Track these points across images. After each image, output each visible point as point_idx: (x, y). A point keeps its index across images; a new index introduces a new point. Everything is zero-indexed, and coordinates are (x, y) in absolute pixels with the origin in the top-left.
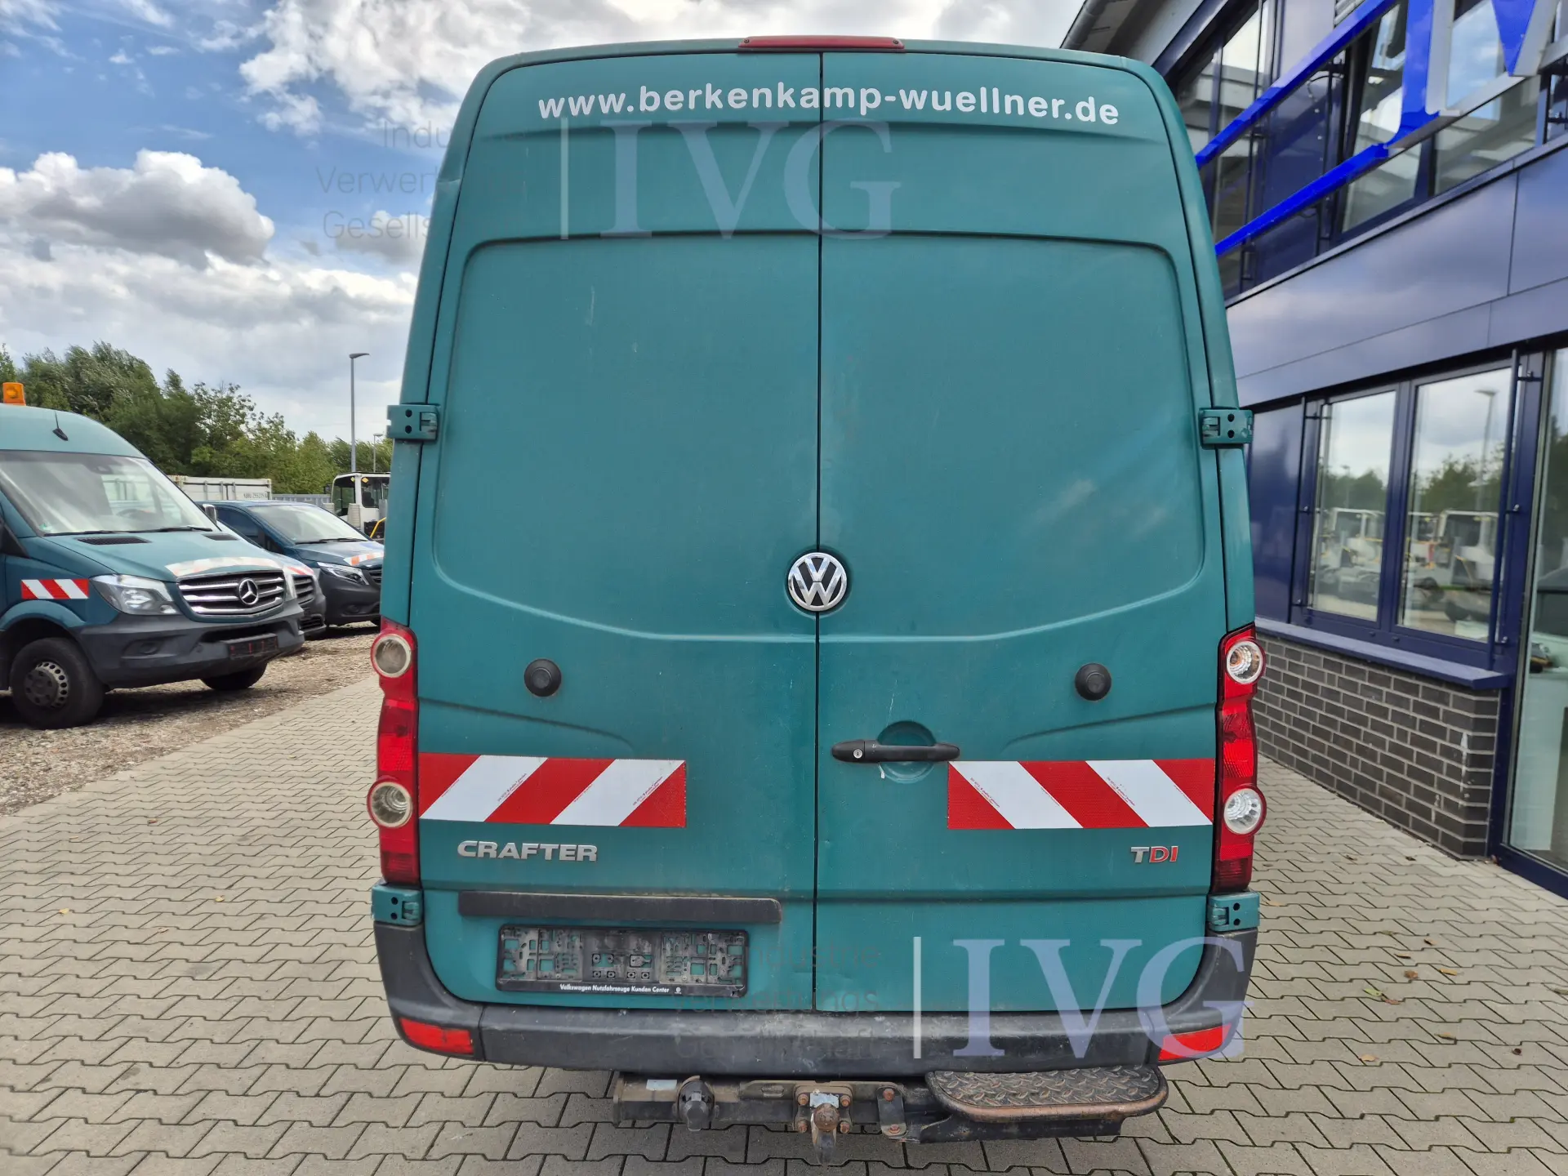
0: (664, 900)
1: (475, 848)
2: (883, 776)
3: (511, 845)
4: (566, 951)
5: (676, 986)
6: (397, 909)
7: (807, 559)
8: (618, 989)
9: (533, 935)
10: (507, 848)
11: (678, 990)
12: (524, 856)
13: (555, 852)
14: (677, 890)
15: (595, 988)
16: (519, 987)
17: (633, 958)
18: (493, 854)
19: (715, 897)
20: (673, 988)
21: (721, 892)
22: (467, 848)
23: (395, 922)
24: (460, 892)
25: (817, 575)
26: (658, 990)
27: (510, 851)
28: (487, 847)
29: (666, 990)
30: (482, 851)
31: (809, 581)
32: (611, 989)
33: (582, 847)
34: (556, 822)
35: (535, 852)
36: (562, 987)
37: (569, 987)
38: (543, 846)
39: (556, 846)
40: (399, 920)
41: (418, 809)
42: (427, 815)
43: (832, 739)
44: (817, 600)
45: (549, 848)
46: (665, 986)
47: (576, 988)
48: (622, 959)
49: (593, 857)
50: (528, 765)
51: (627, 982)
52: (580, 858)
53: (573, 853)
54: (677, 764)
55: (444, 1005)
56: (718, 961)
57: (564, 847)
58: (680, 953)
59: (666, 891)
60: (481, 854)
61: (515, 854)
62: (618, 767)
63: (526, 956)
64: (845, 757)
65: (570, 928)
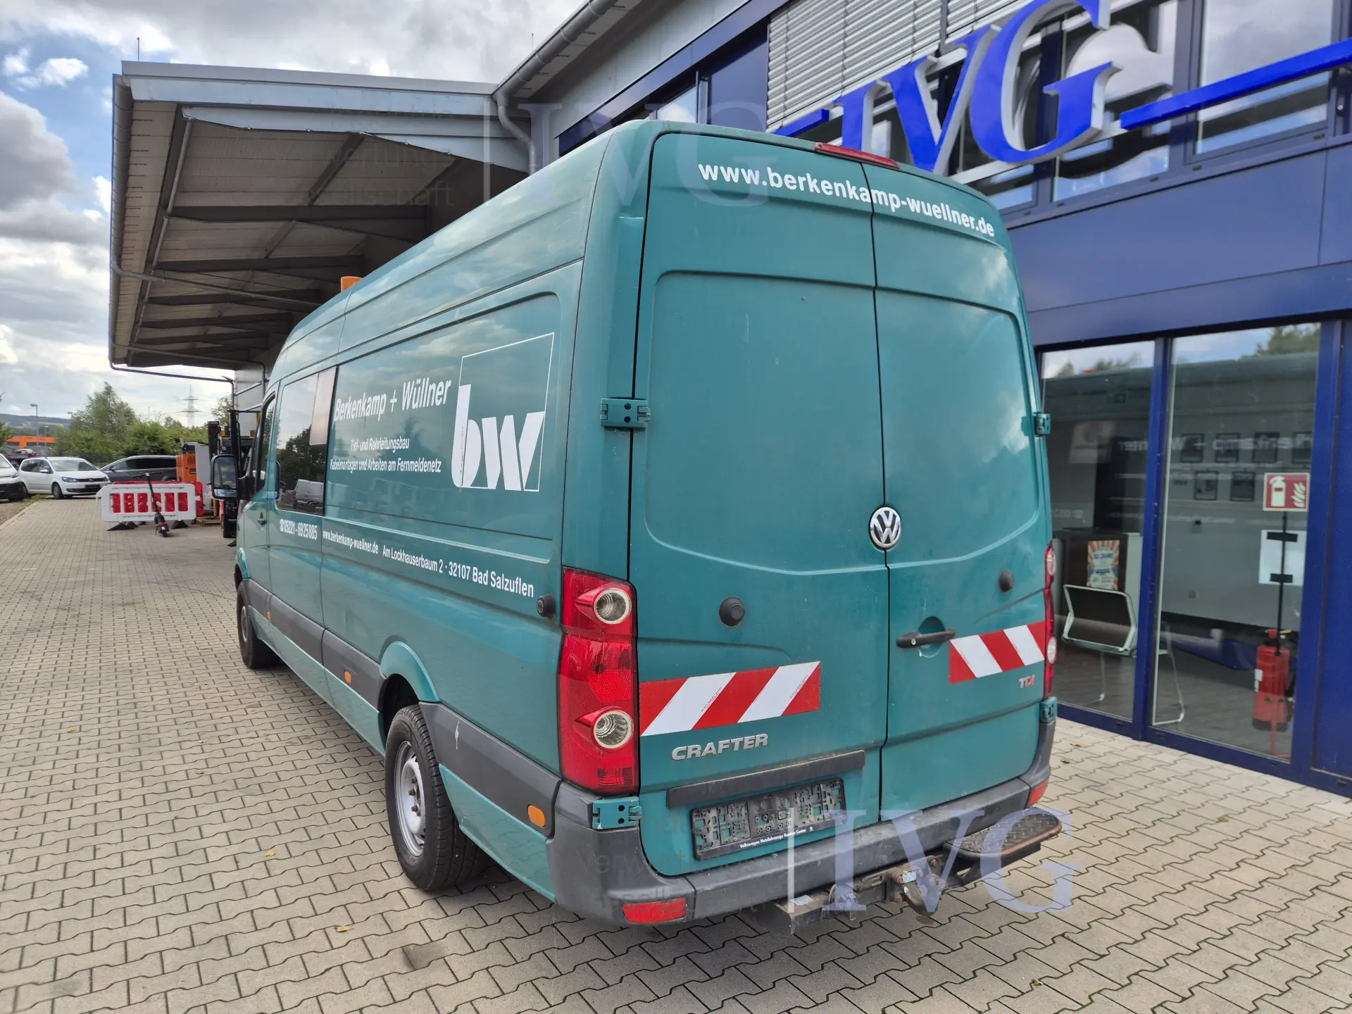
0: (805, 765)
1: (685, 752)
2: (921, 655)
3: (710, 745)
4: (736, 818)
5: (809, 826)
6: (624, 815)
7: (881, 511)
8: (776, 838)
9: (713, 813)
10: (707, 748)
11: (811, 828)
12: (720, 751)
13: (742, 743)
14: (813, 756)
15: (762, 841)
16: (713, 854)
17: (780, 813)
18: (698, 752)
19: (834, 756)
20: (808, 828)
21: (836, 752)
22: (680, 753)
23: (622, 825)
24: (668, 790)
25: (888, 523)
26: (800, 832)
27: (710, 749)
28: (693, 749)
29: (804, 831)
30: (690, 752)
31: (884, 527)
32: (772, 839)
33: (758, 736)
34: (741, 721)
35: (727, 746)
36: (742, 846)
37: (745, 845)
38: (733, 741)
39: (741, 739)
40: (626, 823)
41: (638, 730)
42: (647, 732)
43: (897, 635)
44: (888, 541)
45: (737, 741)
46: (803, 828)
47: (750, 845)
48: (773, 815)
49: (765, 742)
50: (723, 680)
51: (778, 831)
52: (757, 745)
53: (752, 742)
54: (816, 664)
55: (660, 884)
56: (828, 803)
57: (747, 738)
58: (807, 802)
59: (806, 759)
60: (689, 756)
61: (714, 751)
62: (782, 671)
63: (712, 830)
64: (905, 645)
65: (737, 800)
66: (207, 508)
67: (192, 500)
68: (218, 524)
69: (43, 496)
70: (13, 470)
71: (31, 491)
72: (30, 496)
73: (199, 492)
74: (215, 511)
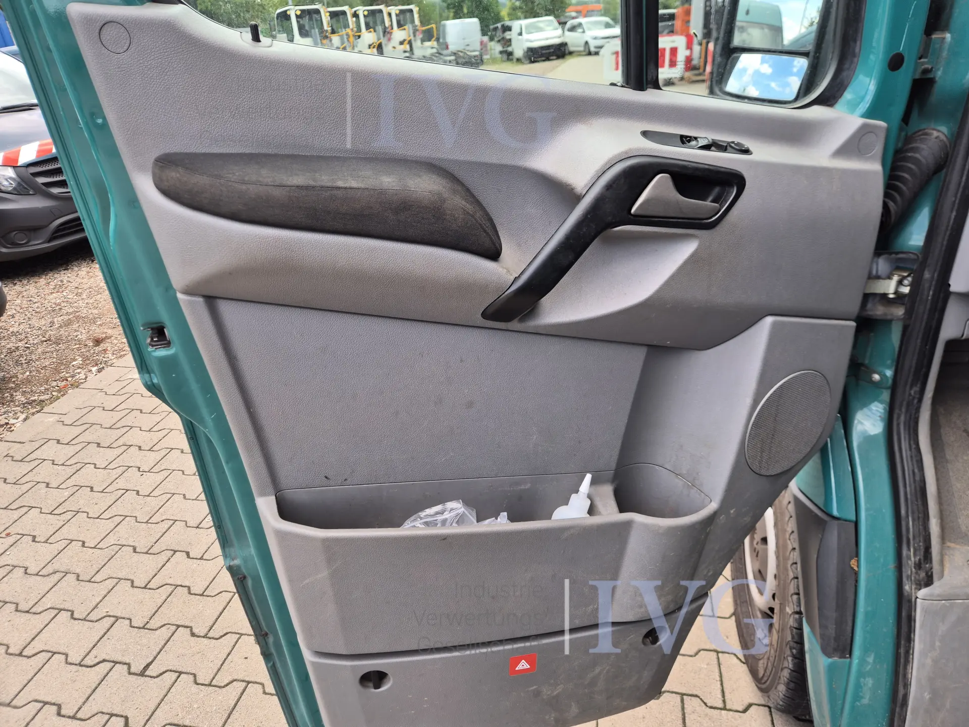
66: (695, 62)
67: (682, 54)
68: (703, 81)
69: (579, 54)
70: (560, 31)
71: (572, 49)
72: (571, 53)
73: (689, 46)
74: (702, 64)
